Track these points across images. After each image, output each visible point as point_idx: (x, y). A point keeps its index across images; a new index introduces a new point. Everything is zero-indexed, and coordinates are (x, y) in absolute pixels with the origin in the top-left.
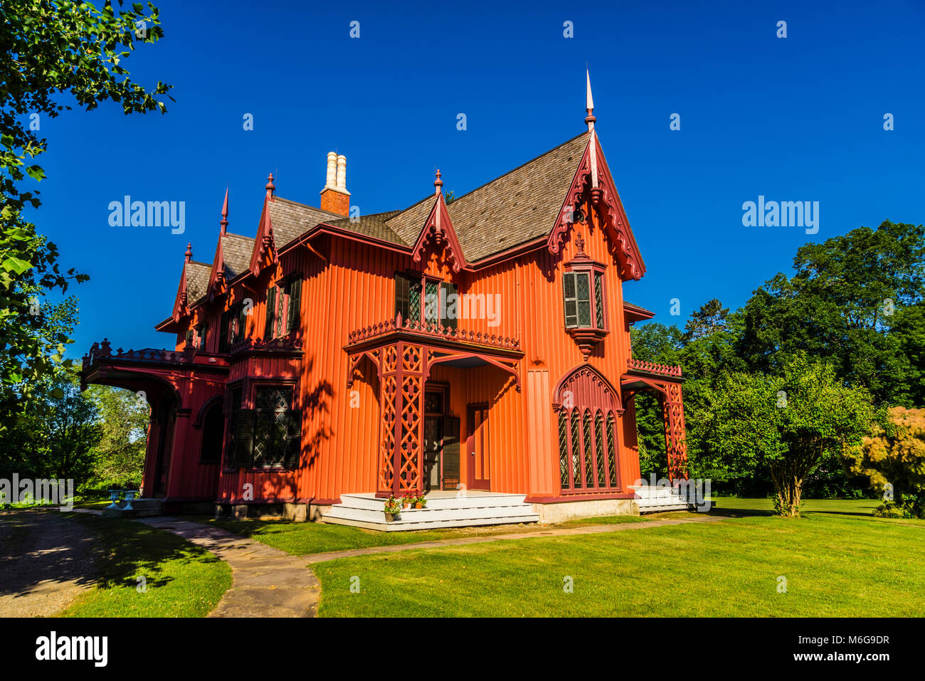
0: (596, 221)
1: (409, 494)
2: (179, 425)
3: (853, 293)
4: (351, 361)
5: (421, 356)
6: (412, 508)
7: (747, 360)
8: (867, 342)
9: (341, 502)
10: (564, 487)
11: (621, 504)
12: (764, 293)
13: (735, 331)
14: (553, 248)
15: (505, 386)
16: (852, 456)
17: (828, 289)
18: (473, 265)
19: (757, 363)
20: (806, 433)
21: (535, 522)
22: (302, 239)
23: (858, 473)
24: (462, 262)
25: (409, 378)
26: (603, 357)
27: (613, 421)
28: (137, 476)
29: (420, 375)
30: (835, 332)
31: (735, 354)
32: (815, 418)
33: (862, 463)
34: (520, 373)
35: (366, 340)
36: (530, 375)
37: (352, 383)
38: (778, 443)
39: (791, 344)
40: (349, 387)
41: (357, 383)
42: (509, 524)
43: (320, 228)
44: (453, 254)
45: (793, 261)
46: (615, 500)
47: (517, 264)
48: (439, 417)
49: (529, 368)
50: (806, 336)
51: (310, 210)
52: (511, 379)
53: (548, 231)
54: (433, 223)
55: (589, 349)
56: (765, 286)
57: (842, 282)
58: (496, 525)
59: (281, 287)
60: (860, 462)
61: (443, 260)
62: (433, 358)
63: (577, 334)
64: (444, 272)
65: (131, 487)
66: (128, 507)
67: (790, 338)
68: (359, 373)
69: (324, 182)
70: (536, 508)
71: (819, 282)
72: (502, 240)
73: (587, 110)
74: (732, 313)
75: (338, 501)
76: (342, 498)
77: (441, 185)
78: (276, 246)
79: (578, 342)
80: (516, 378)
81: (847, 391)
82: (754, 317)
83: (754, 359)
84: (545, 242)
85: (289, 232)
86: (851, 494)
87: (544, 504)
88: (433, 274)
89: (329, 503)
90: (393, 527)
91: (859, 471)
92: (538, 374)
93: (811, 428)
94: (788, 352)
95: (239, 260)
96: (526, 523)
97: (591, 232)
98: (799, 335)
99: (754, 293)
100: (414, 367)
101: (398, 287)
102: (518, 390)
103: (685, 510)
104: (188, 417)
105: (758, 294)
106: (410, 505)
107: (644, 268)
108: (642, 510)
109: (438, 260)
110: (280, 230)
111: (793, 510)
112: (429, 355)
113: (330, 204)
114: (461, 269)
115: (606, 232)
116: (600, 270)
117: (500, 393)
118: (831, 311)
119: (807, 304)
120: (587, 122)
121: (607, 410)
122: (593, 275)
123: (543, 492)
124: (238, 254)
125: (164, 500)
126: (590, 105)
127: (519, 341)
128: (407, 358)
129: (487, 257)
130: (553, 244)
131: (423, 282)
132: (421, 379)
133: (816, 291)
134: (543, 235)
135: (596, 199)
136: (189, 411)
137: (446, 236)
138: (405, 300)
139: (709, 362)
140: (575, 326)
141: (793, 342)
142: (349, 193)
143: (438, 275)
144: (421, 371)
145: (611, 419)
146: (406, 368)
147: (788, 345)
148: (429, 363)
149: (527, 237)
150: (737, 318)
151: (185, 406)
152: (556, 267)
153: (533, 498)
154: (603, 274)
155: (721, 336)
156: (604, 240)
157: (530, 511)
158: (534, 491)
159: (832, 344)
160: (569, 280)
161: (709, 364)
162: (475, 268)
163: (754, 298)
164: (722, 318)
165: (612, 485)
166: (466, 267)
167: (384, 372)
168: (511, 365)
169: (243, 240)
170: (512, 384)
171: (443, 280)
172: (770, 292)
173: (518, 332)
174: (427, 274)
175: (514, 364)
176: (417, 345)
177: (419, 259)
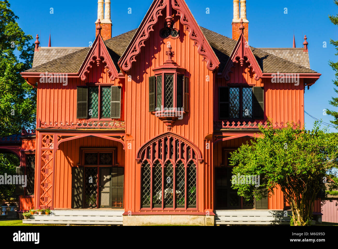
5: (53, 139)
14: (127, 67)
24: (116, 73)
25: (46, 151)
27: (196, 167)
48: (111, 168)
49: (126, 138)
62: (61, 139)
79: (161, 119)
88: (105, 82)
97: (182, 43)
100: (49, 145)
101: (79, 94)
112: (58, 138)
114: (116, 78)
128: (45, 141)
137: (105, 60)
138: (84, 102)
143: (109, 82)
144: (53, 147)
145: (195, 165)
148: (58, 142)
168: (119, 137)
171: (113, 84)
174: (101, 83)
175: (121, 136)
176: (51, 134)
177: (84, 79)
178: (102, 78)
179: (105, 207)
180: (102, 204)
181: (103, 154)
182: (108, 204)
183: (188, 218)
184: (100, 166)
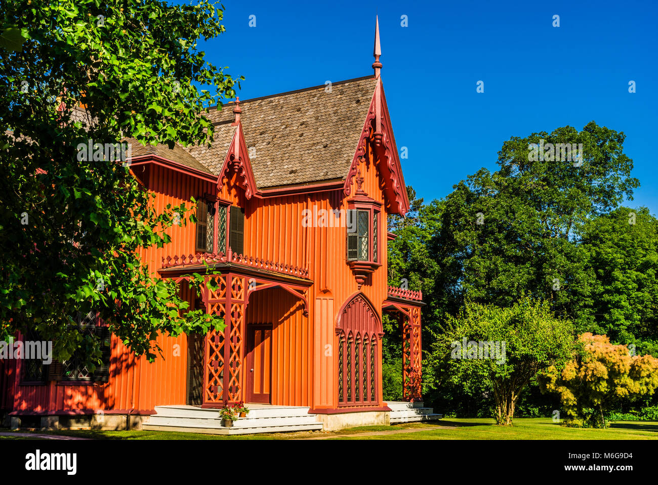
0: (371, 157)
3: (552, 198)
6: (240, 416)
7: (439, 263)
8: (561, 252)
9: (156, 413)
10: (341, 400)
11: (378, 416)
12: (465, 188)
13: (430, 228)
14: (347, 190)
15: (292, 310)
16: (549, 375)
17: (530, 192)
18: (261, 191)
19: (449, 267)
20: (528, 358)
21: (319, 430)
23: (553, 390)
24: (254, 190)
25: (234, 305)
26: (371, 285)
27: (375, 343)
29: (242, 302)
30: (531, 240)
31: (428, 254)
32: (535, 347)
33: (557, 381)
34: (309, 300)
35: (185, 266)
36: (317, 302)
38: (506, 366)
39: (488, 249)
42: (303, 431)
43: (151, 159)
44: (246, 181)
45: (498, 156)
47: (309, 199)
49: (317, 295)
50: (504, 242)
52: (298, 304)
54: (232, 151)
55: (363, 279)
56: (467, 181)
57: (543, 186)
58: (295, 431)
60: (555, 380)
61: (232, 184)
62: (251, 287)
63: (355, 266)
64: (233, 195)
67: (486, 242)
70: (320, 418)
71: (520, 183)
72: (292, 172)
73: (375, 55)
74: (426, 204)
75: (153, 412)
76: (156, 409)
79: (355, 273)
80: (305, 302)
81: (556, 323)
82: (452, 215)
83: (447, 262)
84: (342, 185)
86: (528, 411)
87: (328, 414)
88: (224, 198)
89: (146, 414)
91: (553, 388)
92: (324, 302)
93: (531, 355)
94: (484, 258)
96: (314, 430)
97: (368, 168)
98: (496, 240)
99: (454, 188)
100: (238, 296)
102: (305, 314)
103: (418, 421)
105: (459, 189)
106: (238, 414)
108: (393, 421)
109: (228, 184)
111: (508, 420)
114: (252, 196)
115: (378, 168)
116: (377, 209)
117: (286, 315)
118: (530, 217)
119: (507, 206)
120: (374, 67)
121: (372, 333)
122: (373, 214)
123: (324, 404)
126: (378, 52)
127: (308, 270)
128: (234, 287)
129: (277, 186)
130: (347, 187)
131: (217, 205)
132: (242, 306)
133: (517, 192)
134: (339, 179)
135: (378, 143)
137: (242, 163)
138: (204, 224)
139: (398, 261)
140: (356, 259)
141: (489, 247)
143: (228, 199)
144: (243, 299)
145: (374, 341)
146: (233, 297)
147: (484, 250)
148: (248, 292)
149: (321, 176)
150: (431, 212)
152: (342, 203)
153: (316, 410)
154: (379, 212)
155: (413, 232)
156: (377, 176)
158: (317, 404)
159: (526, 251)
161: (398, 264)
162: (264, 195)
163: (454, 193)
164: (415, 210)
165: (373, 399)
166: (257, 194)
167: (210, 298)
168: (302, 292)
170: (298, 309)
171: (232, 203)
172: (471, 189)
173: (307, 262)
174: (220, 197)
175: (304, 291)
176: (241, 276)
177: (221, 187)
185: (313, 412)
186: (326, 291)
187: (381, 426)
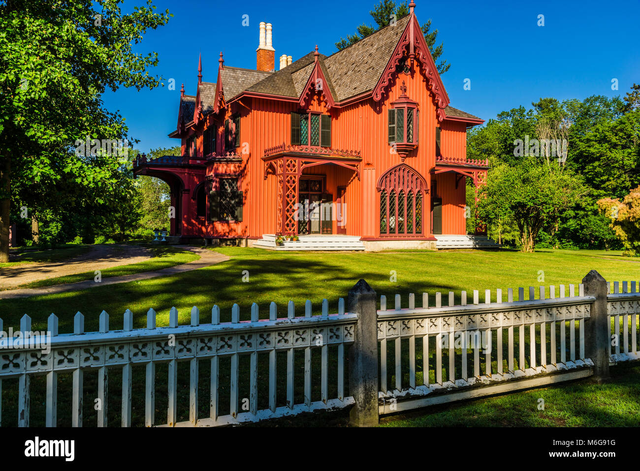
0: (417, 70)
1: (289, 234)
2: (184, 197)
4: (266, 165)
5: (297, 164)
6: (291, 240)
9: (262, 238)
10: (382, 233)
11: (422, 243)
14: (377, 97)
15: (352, 178)
18: (339, 103)
21: (362, 250)
22: (236, 98)
24: (332, 102)
25: (290, 176)
26: (416, 157)
27: (422, 196)
28: (167, 225)
29: (297, 174)
34: (360, 171)
35: (271, 155)
36: (365, 171)
37: (267, 177)
40: (265, 179)
41: (270, 176)
43: (243, 94)
44: (326, 98)
46: (418, 241)
47: (360, 105)
48: (320, 194)
49: (364, 167)
51: (245, 72)
52: (355, 174)
53: (373, 87)
54: (313, 80)
55: (406, 155)
59: (231, 119)
62: (304, 165)
64: (322, 107)
65: (164, 229)
66: (164, 240)
68: (270, 171)
69: (258, 43)
72: (354, 89)
75: (261, 238)
76: (263, 236)
77: (318, 55)
78: (226, 99)
79: (397, 151)
80: (358, 173)
84: (371, 95)
85: (233, 89)
88: (315, 110)
89: (256, 238)
90: (279, 248)
92: (369, 171)
95: (210, 99)
96: (356, 251)
97: (413, 78)
100: (293, 171)
101: (293, 119)
102: (359, 180)
104: (188, 193)
106: (289, 239)
107: (449, 100)
108: (439, 247)
109: (319, 100)
110: (227, 88)
112: (301, 163)
113: (262, 59)
114: (332, 107)
116: (412, 106)
121: (417, 190)
122: (406, 110)
123: (369, 235)
124: (209, 95)
125: (180, 237)
127: (360, 151)
128: (289, 166)
129: (346, 99)
130: (377, 95)
131: (309, 115)
132: (297, 176)
134: (370, 90)
135: (412, 60)
136: (188, 190)
138: (297, 128)
140: (395, 142)
142: (273, 50)
143: (319, 110)
144: (297, 172)
145: (421, 195)
146: (288, 171)
148: (301, 168)
151: (186, 188)
152: (383, 106)
153: (364, 238)
154: (414, 108)
156: (423, 81)
157: (361, 245)
158: (365, 235)
160: (392, 113)
162: (341, 105)
165: (418, 233)
166: (335, 105)
168: (354, 166)
169: (211, 86)
170: (356, 177)
171: (322, 113)
173: (360, 146)
174: (312, 110)
175: (356, 165)
176: (295, 159)
177: (304, 104)
178: (312, 105)
179: (316, 232)
180: (312, 230)
181: (312, 181)
182: (317, 230)
183: (417, 243)
184: (311, 193)
185: (363, 239)
186: (368, 164)
187: (424, 250)
